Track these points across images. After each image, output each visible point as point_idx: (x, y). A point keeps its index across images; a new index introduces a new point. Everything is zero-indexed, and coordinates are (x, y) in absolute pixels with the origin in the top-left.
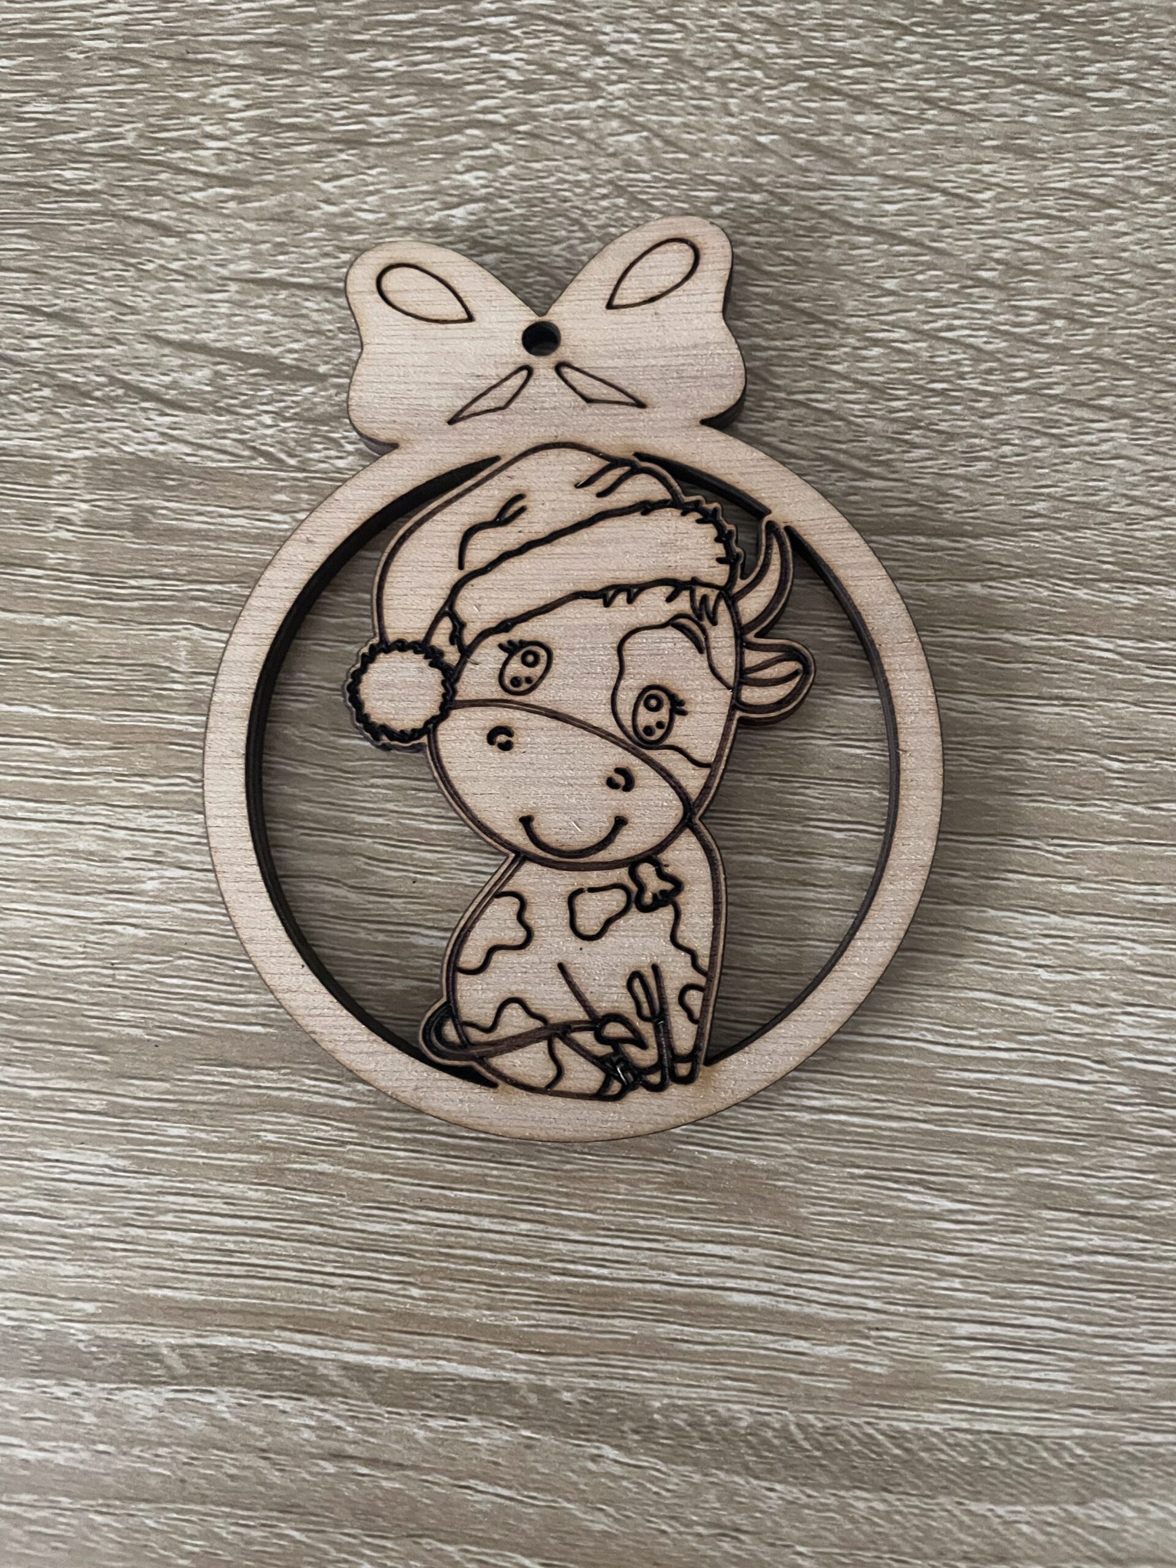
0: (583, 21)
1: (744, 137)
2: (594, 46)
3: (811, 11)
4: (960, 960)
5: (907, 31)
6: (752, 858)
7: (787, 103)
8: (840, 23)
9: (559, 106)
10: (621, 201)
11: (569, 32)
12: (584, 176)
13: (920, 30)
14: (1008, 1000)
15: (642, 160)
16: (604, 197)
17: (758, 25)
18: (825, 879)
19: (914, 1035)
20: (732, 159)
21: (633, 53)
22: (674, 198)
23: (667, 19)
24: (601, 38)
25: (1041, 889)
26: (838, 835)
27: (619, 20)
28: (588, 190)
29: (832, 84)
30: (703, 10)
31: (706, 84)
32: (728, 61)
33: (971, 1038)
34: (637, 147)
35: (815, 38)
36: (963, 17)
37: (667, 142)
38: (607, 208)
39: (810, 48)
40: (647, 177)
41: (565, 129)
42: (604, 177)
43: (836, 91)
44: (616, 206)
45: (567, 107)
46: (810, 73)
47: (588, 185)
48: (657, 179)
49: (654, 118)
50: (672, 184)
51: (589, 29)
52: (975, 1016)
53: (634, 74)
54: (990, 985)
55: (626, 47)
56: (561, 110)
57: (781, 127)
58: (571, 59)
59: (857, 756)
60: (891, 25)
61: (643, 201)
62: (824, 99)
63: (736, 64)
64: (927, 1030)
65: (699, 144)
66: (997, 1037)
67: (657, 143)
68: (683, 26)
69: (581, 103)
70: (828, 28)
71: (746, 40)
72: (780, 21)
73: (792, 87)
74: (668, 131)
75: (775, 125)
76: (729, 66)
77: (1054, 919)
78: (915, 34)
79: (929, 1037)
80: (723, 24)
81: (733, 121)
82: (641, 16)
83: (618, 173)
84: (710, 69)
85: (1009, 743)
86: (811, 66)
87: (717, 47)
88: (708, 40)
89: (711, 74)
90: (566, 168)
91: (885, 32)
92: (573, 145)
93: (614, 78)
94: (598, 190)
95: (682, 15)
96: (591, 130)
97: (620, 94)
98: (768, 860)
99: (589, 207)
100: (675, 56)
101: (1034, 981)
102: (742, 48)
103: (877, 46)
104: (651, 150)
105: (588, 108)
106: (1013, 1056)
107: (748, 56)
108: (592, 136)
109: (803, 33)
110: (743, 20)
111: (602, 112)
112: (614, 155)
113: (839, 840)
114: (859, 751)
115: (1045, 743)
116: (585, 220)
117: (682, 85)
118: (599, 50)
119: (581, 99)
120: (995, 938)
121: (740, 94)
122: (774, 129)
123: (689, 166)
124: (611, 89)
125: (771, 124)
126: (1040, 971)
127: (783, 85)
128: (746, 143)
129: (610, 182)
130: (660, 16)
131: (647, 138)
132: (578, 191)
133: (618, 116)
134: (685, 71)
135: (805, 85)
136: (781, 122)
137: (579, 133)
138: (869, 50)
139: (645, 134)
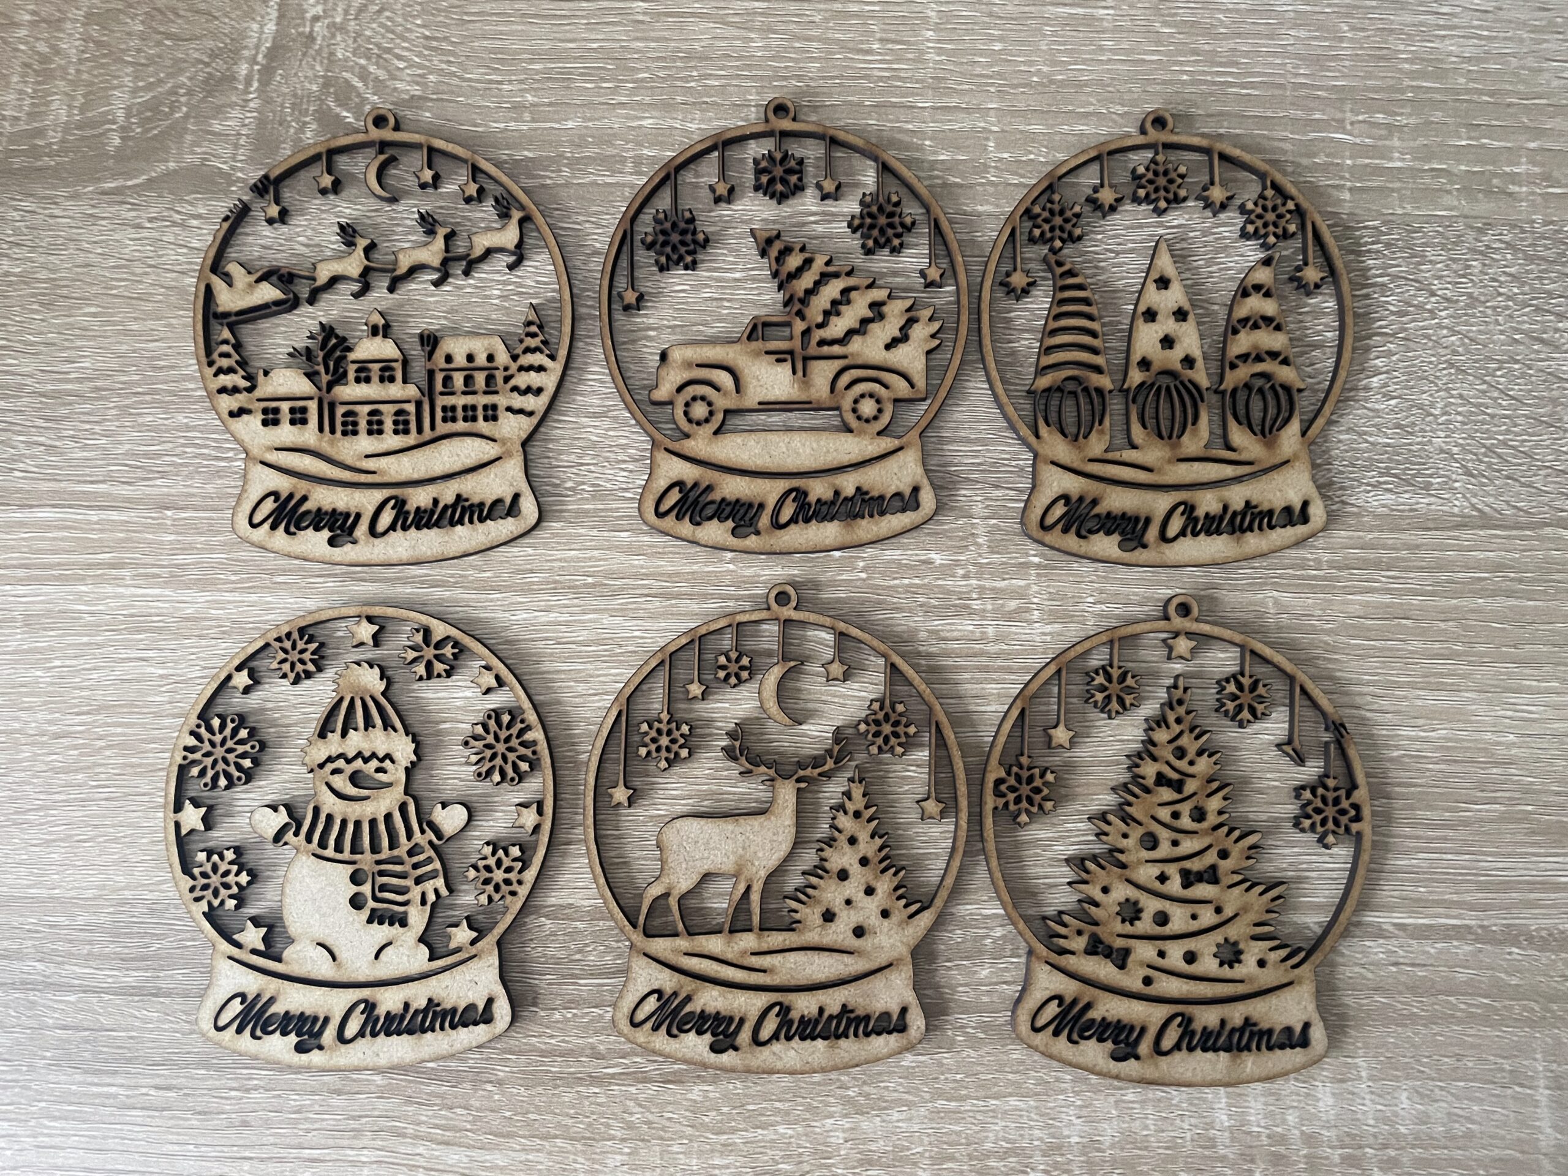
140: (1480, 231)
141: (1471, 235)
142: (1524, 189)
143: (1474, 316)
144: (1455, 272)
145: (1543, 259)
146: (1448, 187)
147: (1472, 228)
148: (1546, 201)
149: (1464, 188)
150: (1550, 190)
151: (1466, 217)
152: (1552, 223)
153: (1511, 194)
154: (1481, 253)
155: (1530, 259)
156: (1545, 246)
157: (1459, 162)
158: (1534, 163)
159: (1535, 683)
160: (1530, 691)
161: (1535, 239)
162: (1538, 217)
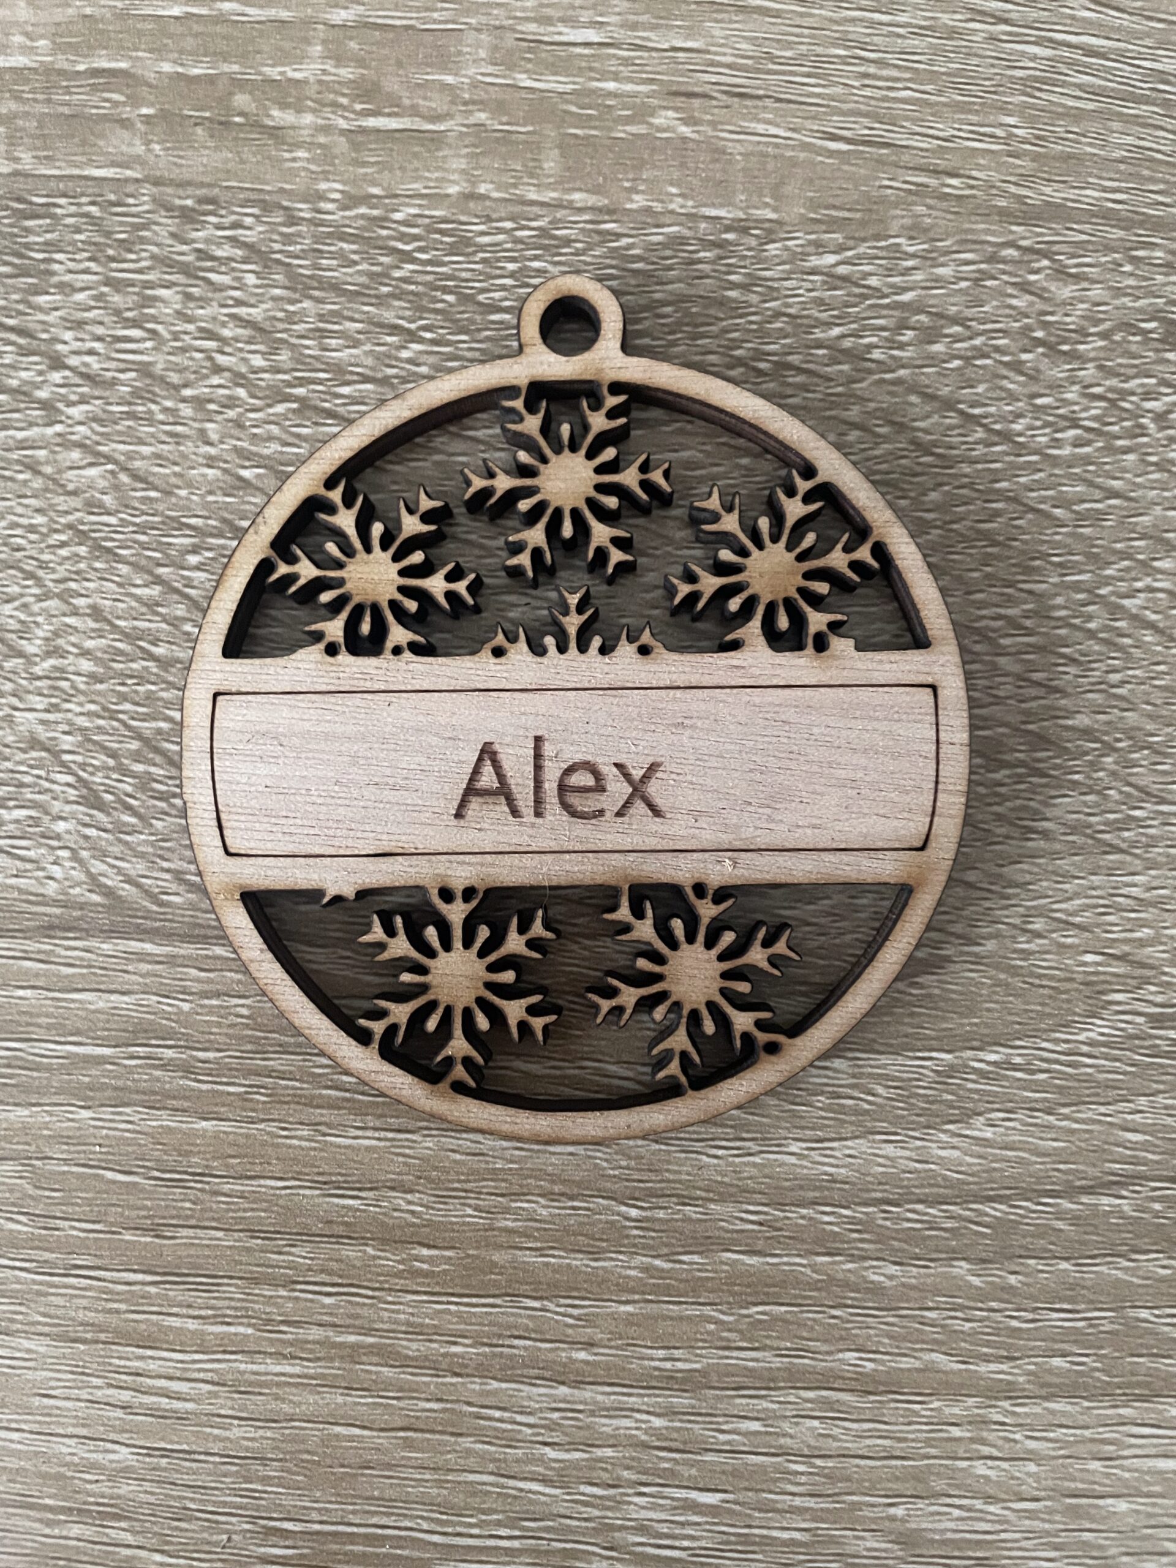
0: (39, 327)
1: (225, 471)
2: (51, 358)
3: (303, 312)
4: (460, 1440)
5: (412, 336)
6: (232, 1329)
7: (275, 429)
8: (336, 327)
9: (11, 432)
10: (83, 550)
11: (22, 341)
12: (39, 520)
13: (428, 335)
14: (511, 1483)
15: (107, 499)
16: (63, 544)
17: (240, 331)
18: (311, 1351)
19: (409, 1524)
20: (211, 498)
21: (96, 366)
22: (144, 546)
23: (135, 324)
24: (60, 347)
25: (551, 1356)
26: (328, 1300)
27: (80, 324)
28: (45, 536)
29: (327, 405)
30: (178, 312)
31: (181, 406)
32: (206, 377)
33: (471, 1525)
34: (102, 484)
35: (308, 347)
36: (478, 318)
37: (136, 477)
38: (68, 558)
39: (300, 360)
40: (113, 520)
41: (18, 462)
42: (62, 520)
43: (330, 414)
44: (77, 555)
45: (20, 435)
46: (300, 391)
47: (44, 530)
48: (124, 523)
49: (122, 447)
50: (142, 529)
51: (44, 336)
52: (475, 1502)
53: (97, 393)
54: (491, 1467)
55: (88, 359)
56: (11, 437)
57: (268, 457)
58: (24, 374)
59: (349, 1208)
60: (395, 329)
61: (108, 550)
62: (316, 424)
63: (216, 380)
64: (422, 1518)
65: (173, 480)
66: (499, 1524)
67: (124, 478)
68: (153, 332)
69: (36, 429)
70: (322, 334)
71: (228, 349)
72: (267, 325)
73: (280, 408)
74: (137, 464)
75: (261, 456)
76: (207, 383)
77: (563, 1390)
78: (422, 340)
79: (425, 1526)
80: (201, 330)
81: (212, 451)
82: (106, 320)
83: (79, 515)
84: (185, 386)
85: (516, 1189)
86: (301, 382)
87: (192, 359)
88: (183, 350)
89: (187, 392)
90: (20, 510)
91: (389, 339)
92: (25, 481)
93: (74, 398)
94: (56, 536)
95: (154, 319)
96: (47, 463)
97: (81, 418)
98: (250, 1331)
99: (46, 557)
100: (144, 370)
101: (541, 1460)
102: (221, 359)
103: (378, 357)
104: (116, 487)
105: (43, 435)
106: (516, 1544)
107: (228, 370)
108: (48, 470)
109: (294, 341)
110: (224, 325)
111: (59, 440)
112: (74, 493)
113: (329, 1306)
114: (351, 1202)
115: (556, 1189)
116: (41, 573)
117: (153, 407)
118: (57, 363)
119: (38, 425)
120: (497, 1414)
121: (219, 418)
122: (260, 461)
123: (161, 507)
124: (72, 411)
125: (256, 454)
126: (547, 1449)
127: (270, 406)
128: (228, 478)
129: (70, 526)
130: (127, 320)
131: (112, 472)
132: (33, 537)
133: (80, 445)
134: (157, 390)
135: (295, 406)
136: (266, 452)
137: (33, 467)
138: (369, 361)
139: (110, 467)
140: (188, 216)
141: (166, 224)
142: (308, 119)
143: (150, 420)
144: (117, 312)
145: (335, 287)
146: (127, 112)
147: (169, 208)
148: (356, 146)
149: (164, 115)
150: (371, 122)
151: (157, 182)
152: (367, 199)
153: (276, 133)
154: (186, 270)
155: (299, 286)
156: (341, 255)
157: (159, 52)
158: (340, 60)
159: (192, 1325)
160: (179, 1342)
161: (318, 239)
162: (333, 188)
